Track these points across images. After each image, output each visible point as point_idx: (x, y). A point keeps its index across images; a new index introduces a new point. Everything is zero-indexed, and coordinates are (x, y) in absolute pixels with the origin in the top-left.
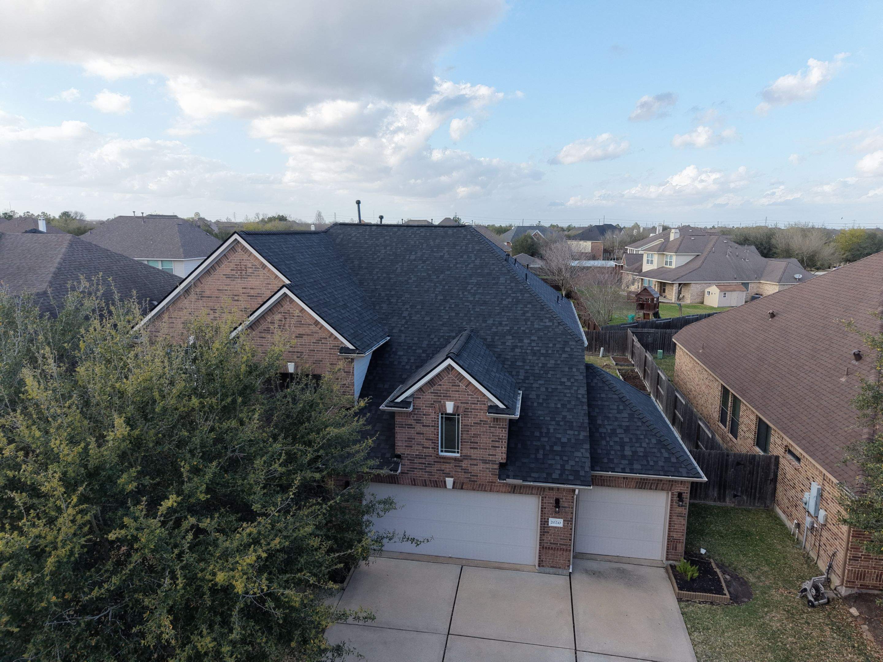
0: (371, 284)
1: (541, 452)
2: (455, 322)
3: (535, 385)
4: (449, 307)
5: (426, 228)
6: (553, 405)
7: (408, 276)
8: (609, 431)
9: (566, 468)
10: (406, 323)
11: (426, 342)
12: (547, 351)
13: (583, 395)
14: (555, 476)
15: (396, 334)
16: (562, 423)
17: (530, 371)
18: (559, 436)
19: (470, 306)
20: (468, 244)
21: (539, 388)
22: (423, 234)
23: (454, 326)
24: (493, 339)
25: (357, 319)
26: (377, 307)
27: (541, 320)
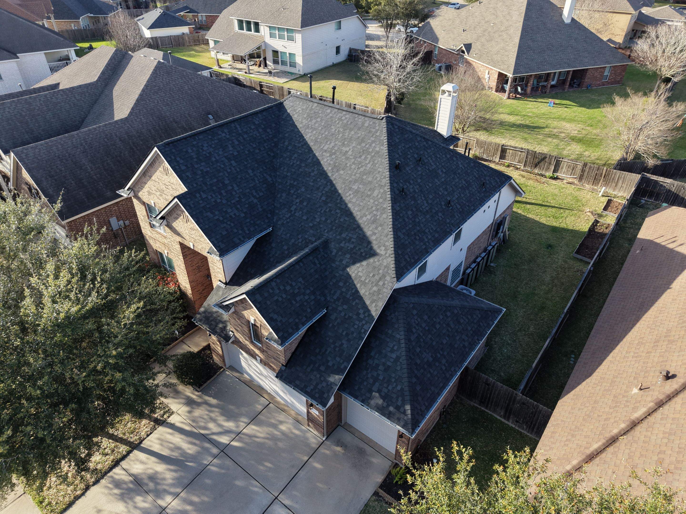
0: (285, 170)
1: (312, 366)
2: (321, 228)
3: (340, 308)
4: (324, 211)
6: (341, 331)
7: (313, 168)
8: (374, 365)
9: (318, 387)
10: (290, 217)
11: (293, 241)
12: (366, 279)
14: (309, 390)
15: (278, 227)
16: (337, 349)
17: (344, 294)
18: (329, 359)
19: (339, 215)
20: (373, 142)
21: (341, 312)
22: (345, 122)
23: (319, 231)
24: (337, 253)
25: (243, 215)
26: (279, 196)
27: (379, 247)
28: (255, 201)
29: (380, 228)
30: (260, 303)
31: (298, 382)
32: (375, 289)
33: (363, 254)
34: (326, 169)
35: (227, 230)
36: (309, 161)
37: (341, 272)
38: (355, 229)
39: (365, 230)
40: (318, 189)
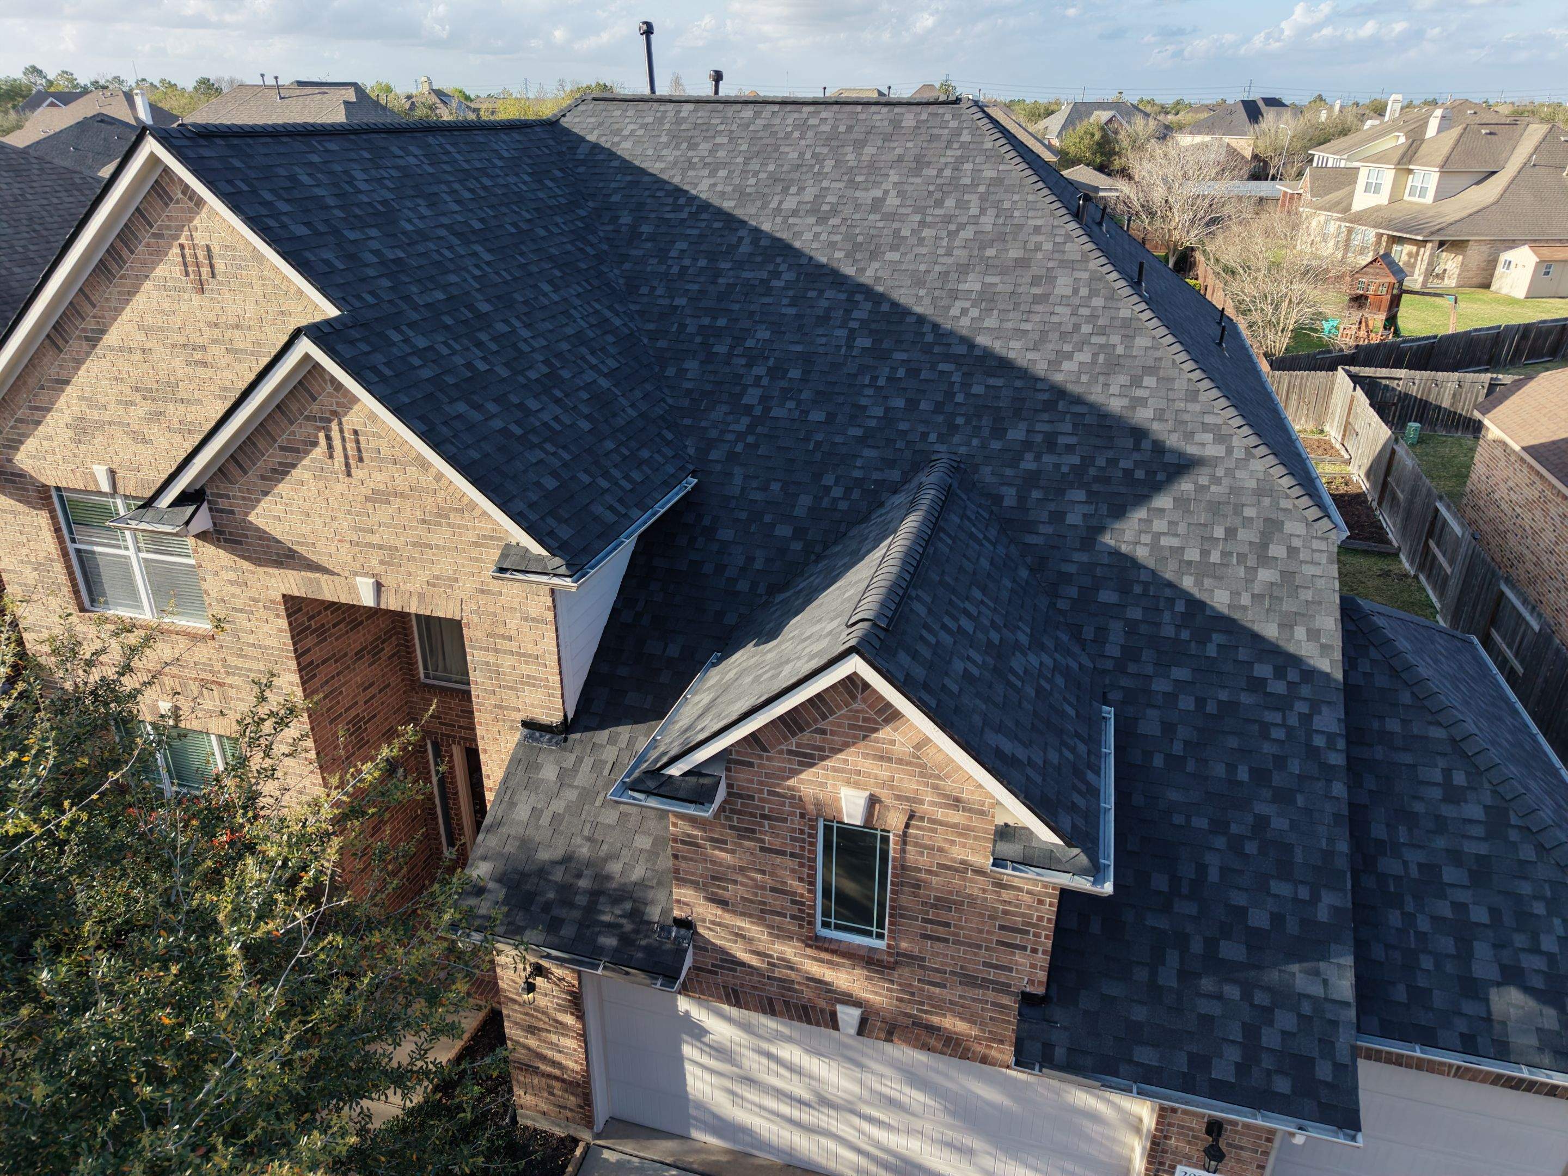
0: (659, 292)
1: (1173, 958)
2: (905, 433)
3: (1161, 686)
4: (889, 379)
5: (836, 108)
6: (1219, 770)
7: (771, 268)
8: (1414, 872)
9: (1265, 1042)
10: (751, 429)
11: (805, 501)
12: (1205, 554)
13: (1330, 737)
14: (1223, 1070)
15: (719, 467)
16: (1251, 848)
17: (1143, 629)
18: (1239, 899)
19: (956, 378)
20: (960, 160)
21: (1171, 698)
22: (826, 128)
23: (900, 444)
24: (1022, 499)
25: (585, 425)
26: (671, 371)
27: (1189, 435)
28: (604, 383)
29: (1150, 381)
30: (926, 686)
31: (1146, 1055)
32: (1266, 575)
33: (1140, 474)
34: (824, 260)
35: (554, 474)
36: (745, 248)
37: (1084, 557)
38: (1050, 406)
39: (1096, 395)
40: (825, 319)
